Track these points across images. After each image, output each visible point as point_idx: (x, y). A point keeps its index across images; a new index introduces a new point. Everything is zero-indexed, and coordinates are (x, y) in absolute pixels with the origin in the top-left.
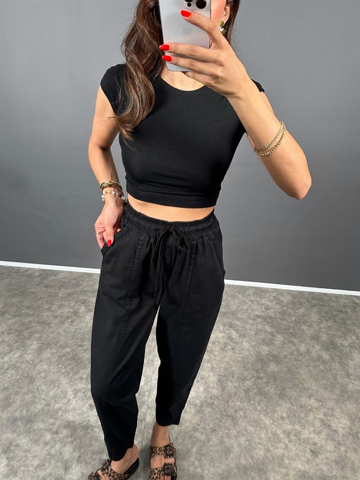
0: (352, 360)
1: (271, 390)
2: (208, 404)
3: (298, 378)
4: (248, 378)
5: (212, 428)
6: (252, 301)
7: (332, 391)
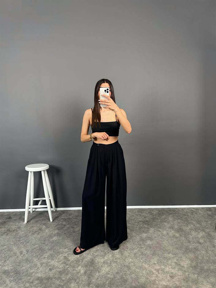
0: (191, 235)
1: (148, 252)
2: (114, 262)
3: (162, 246)
4: (136, 248)
5: (116, 272)
6: (137, 215)
7: (181, 249)
